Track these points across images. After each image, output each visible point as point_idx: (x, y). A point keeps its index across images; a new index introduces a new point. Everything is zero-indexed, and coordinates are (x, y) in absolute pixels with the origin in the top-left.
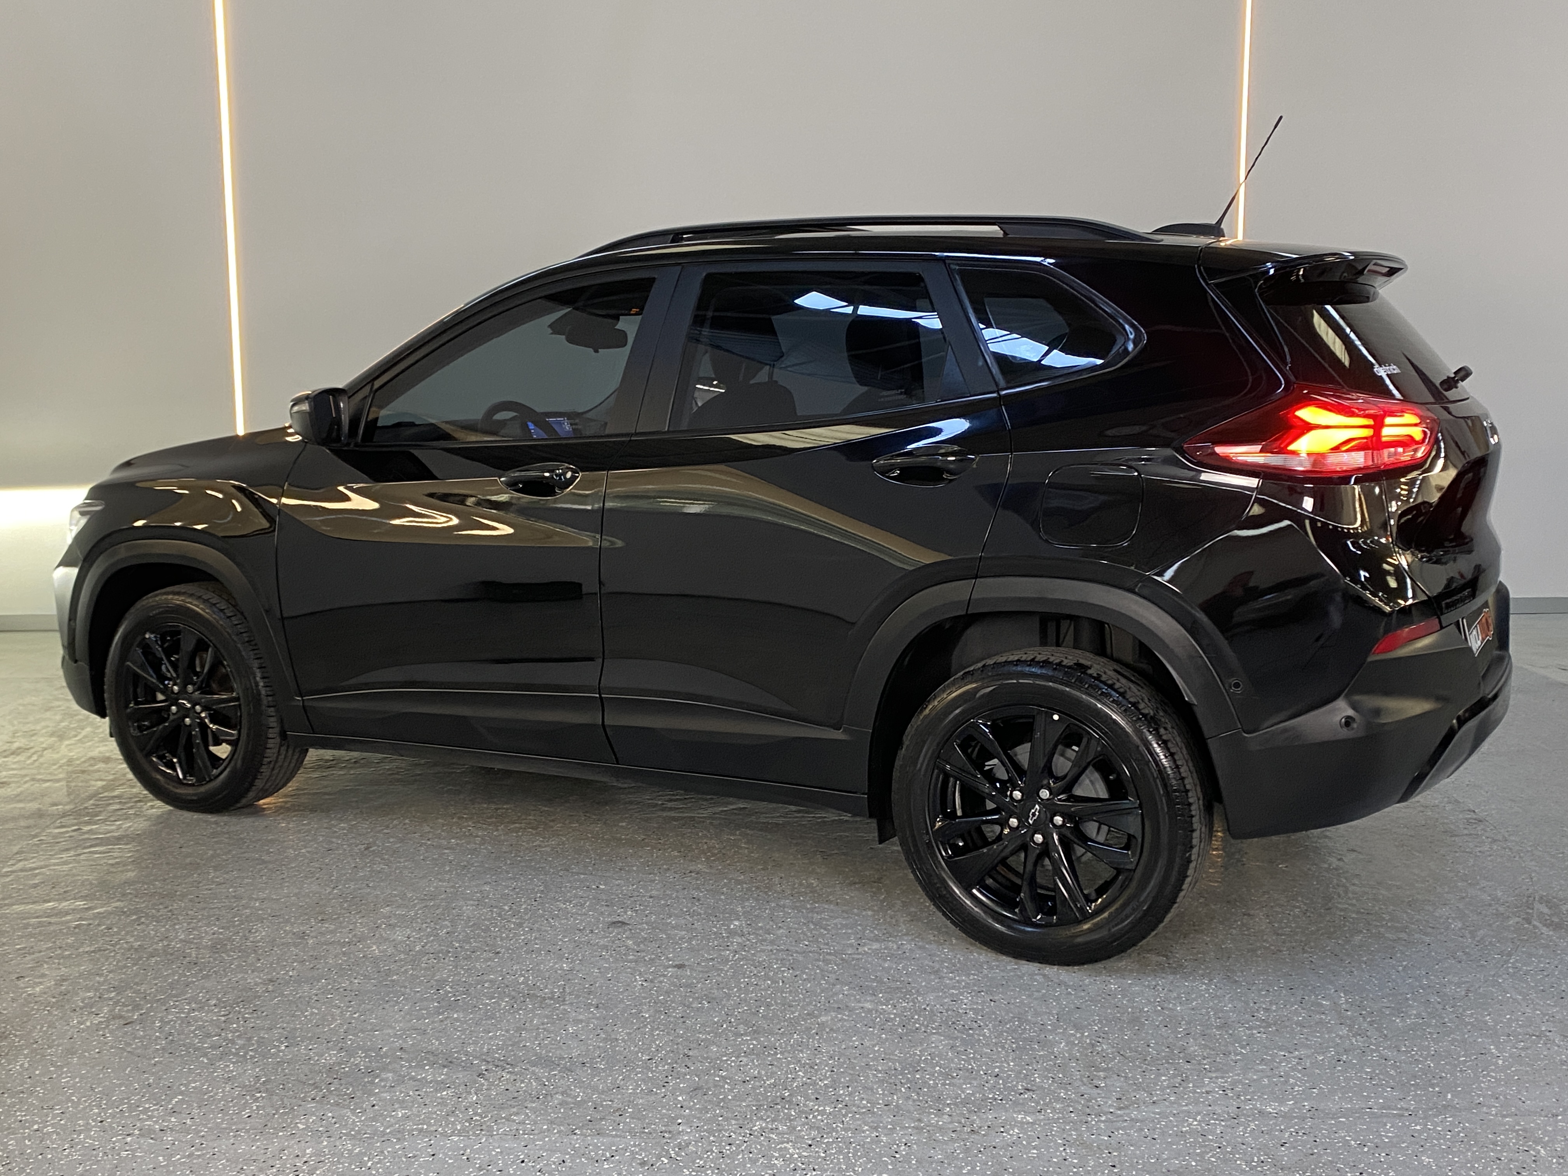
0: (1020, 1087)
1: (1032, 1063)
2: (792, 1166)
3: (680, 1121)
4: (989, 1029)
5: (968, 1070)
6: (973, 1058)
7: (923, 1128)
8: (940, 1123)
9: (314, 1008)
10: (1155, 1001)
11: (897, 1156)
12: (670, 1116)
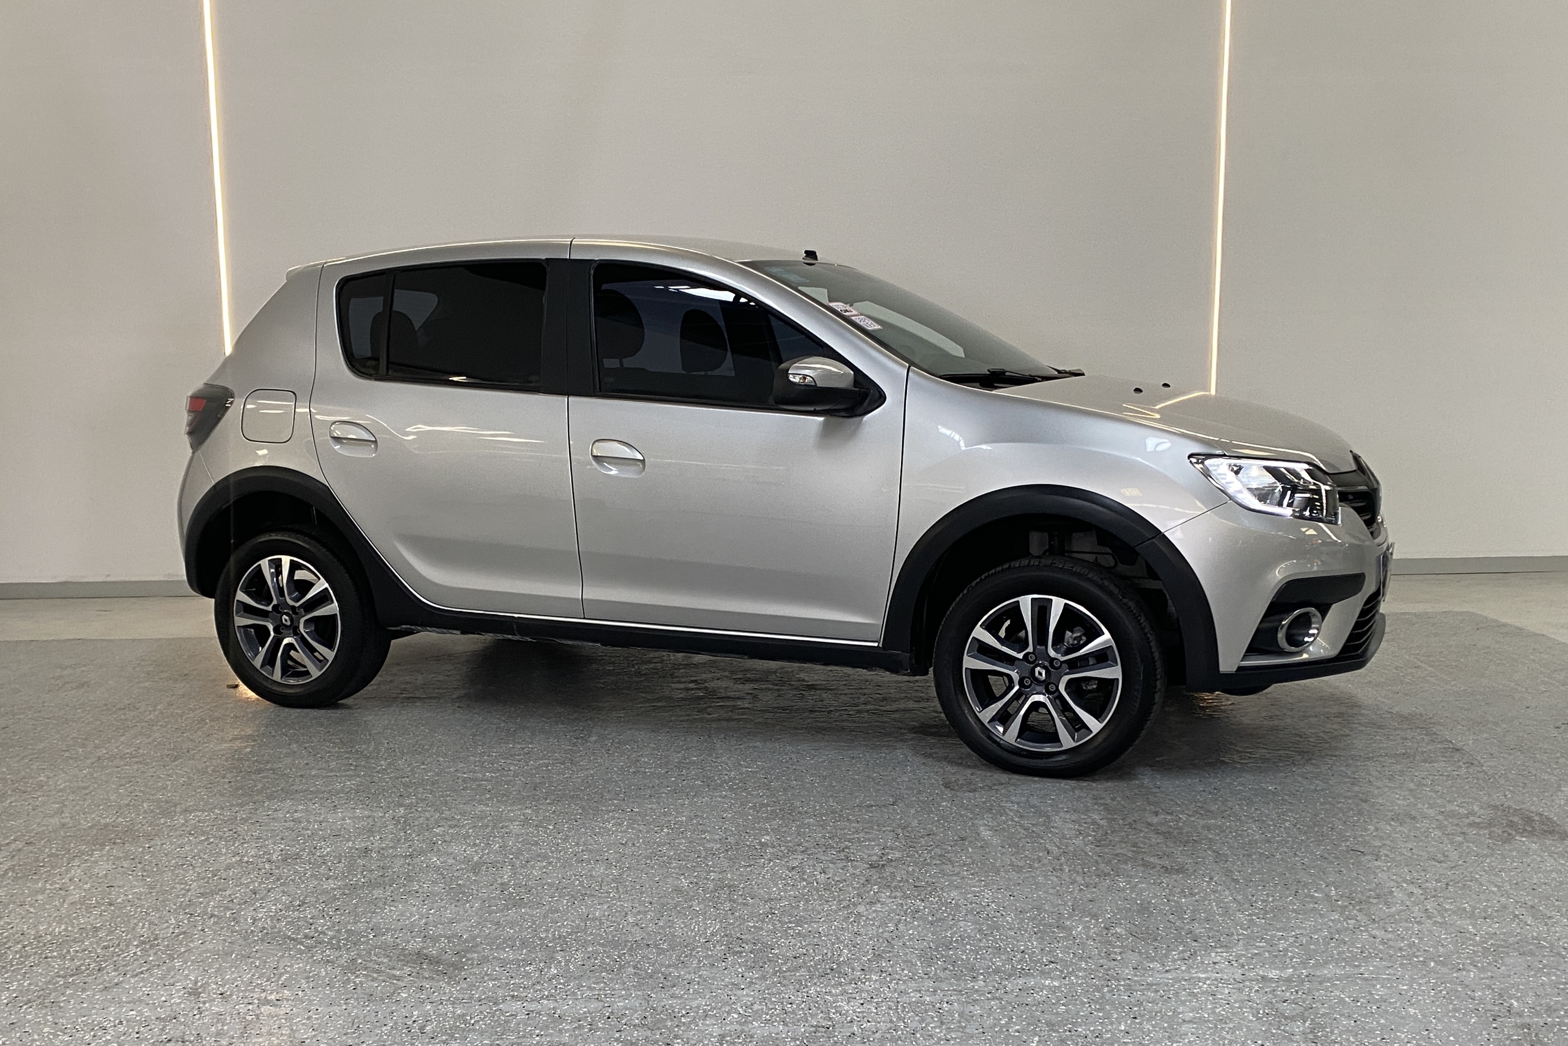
0: (1045, 960)
1: (1053, 942)
2: (849, 1018)
3: (743, 987)
4: (1011, 918)
5: (996, 948)
6: (1000, 939)
7: (961, 991)
8: (976, 987)
9: (392, 906)
10: (1161, 895)
11: (941, 1011)
12: (733, 984)
